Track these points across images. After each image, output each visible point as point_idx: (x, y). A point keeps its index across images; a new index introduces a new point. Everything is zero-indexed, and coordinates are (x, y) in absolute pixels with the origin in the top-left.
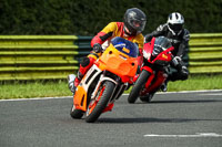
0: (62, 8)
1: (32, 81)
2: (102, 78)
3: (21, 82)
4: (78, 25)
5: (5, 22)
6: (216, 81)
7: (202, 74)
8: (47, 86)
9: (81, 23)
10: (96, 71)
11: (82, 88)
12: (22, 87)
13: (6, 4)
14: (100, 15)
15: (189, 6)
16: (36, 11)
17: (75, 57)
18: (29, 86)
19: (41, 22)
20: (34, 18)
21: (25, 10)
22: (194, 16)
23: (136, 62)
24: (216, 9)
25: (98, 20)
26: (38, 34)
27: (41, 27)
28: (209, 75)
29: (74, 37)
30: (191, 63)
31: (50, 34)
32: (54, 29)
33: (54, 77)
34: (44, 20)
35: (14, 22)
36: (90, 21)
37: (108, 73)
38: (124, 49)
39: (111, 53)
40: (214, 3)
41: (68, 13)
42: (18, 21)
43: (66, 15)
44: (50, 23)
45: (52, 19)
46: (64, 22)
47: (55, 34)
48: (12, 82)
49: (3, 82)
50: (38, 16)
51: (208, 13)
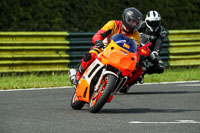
0: (54, 7)
1: (28, 73)
2: (105, 72)
3: (18, 74)
4: (69, 22)
5: (4, 19)
6: (193, 73)
7: (181, 67)
8: (41, 78)
9: (72, 20)
10: (98, 65)
11: (85, 81)
12: (18, 78)
13: (5, 3)
14: (89, 13)
15: (170, 6)
16: (31, 10)
17: (67, 51)
18: (25, 78)
19: (36, 20)
20: (30, 17)
21: (21, 9)
22: (174, 15)
23: (135, 57)
24: (194, 8)
25: (87, 18)
26: (33, 30)
27: (36, 25)
28: (187, 67)
29: (66, 33)
30: (171, 57)
31: (44, 30)
32: (48, 26)
33: (48, 69)
34: (39, 18)
35: (12, 20)
36: (80, 18)
37: (109, 67)
38: (125, 45)
39: (112, 48)
40: (192, 2)
41: (61, 11)
42: (15, 19)
43: (59, 14)
44: (44, 20)
45: (46, 17)
46: (57, 20)
47: (49, 30)
48: (10, 74)
49: (2, 74)
50: (33, 15)
51: (186, 11)
